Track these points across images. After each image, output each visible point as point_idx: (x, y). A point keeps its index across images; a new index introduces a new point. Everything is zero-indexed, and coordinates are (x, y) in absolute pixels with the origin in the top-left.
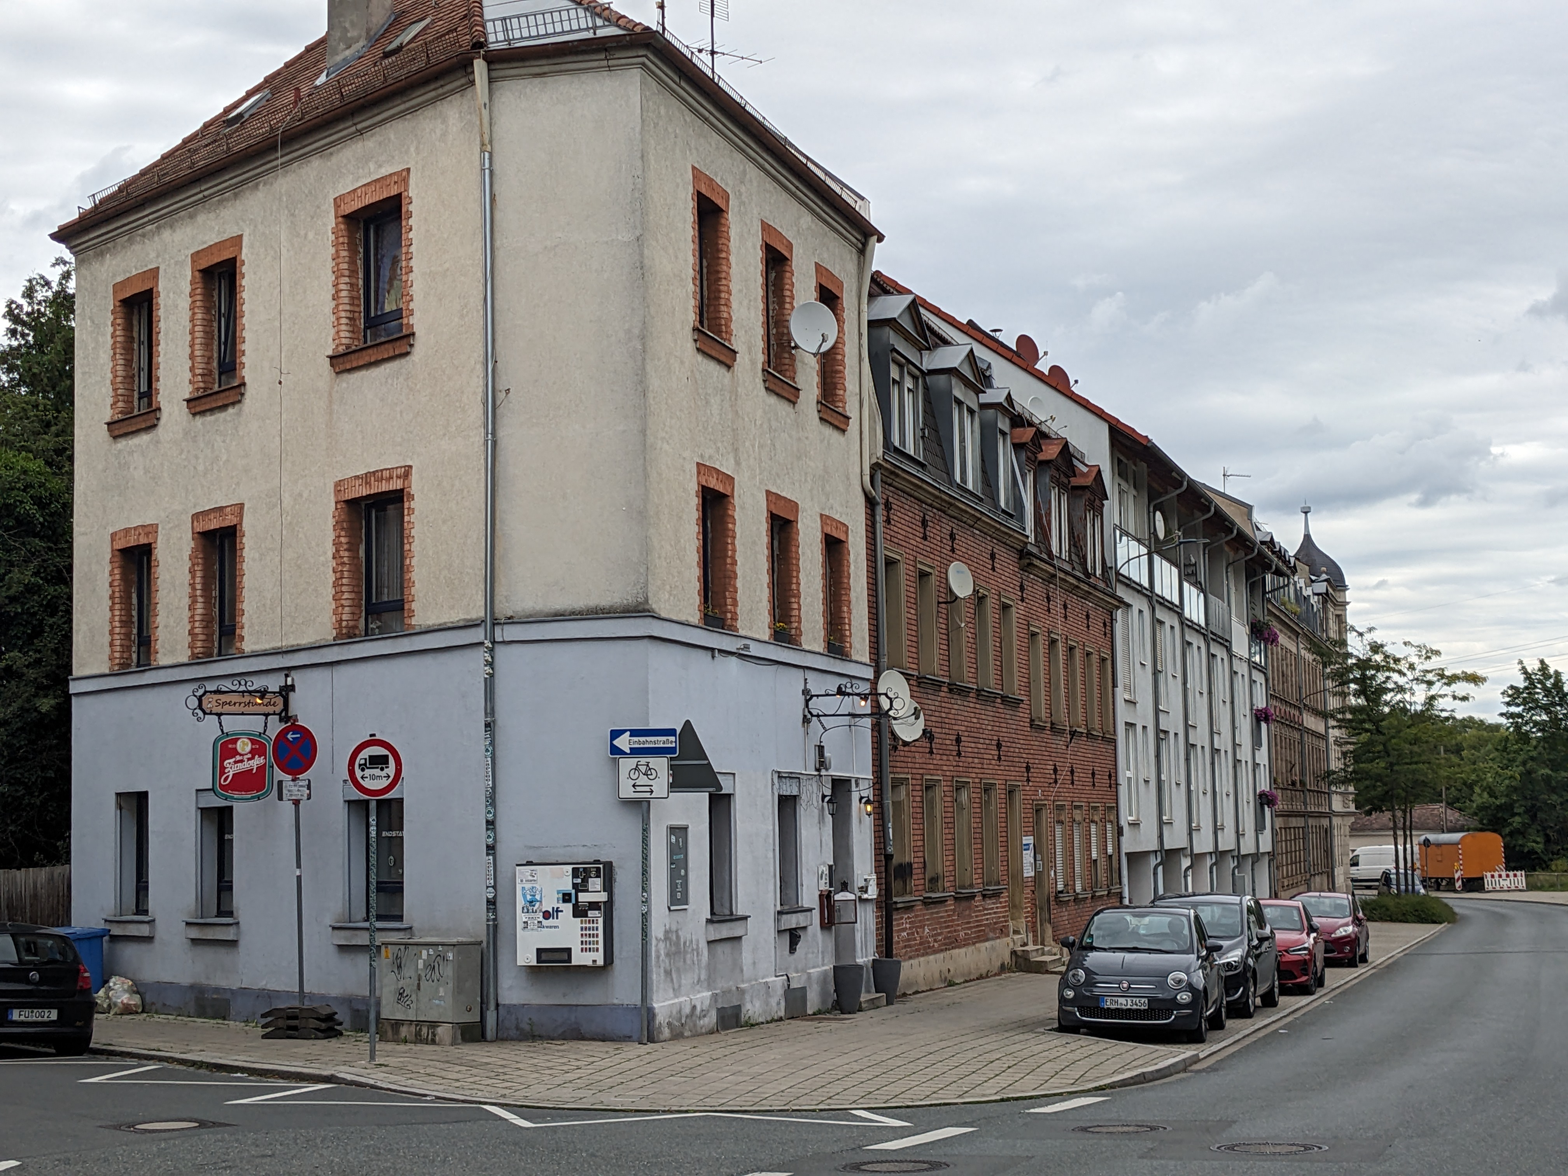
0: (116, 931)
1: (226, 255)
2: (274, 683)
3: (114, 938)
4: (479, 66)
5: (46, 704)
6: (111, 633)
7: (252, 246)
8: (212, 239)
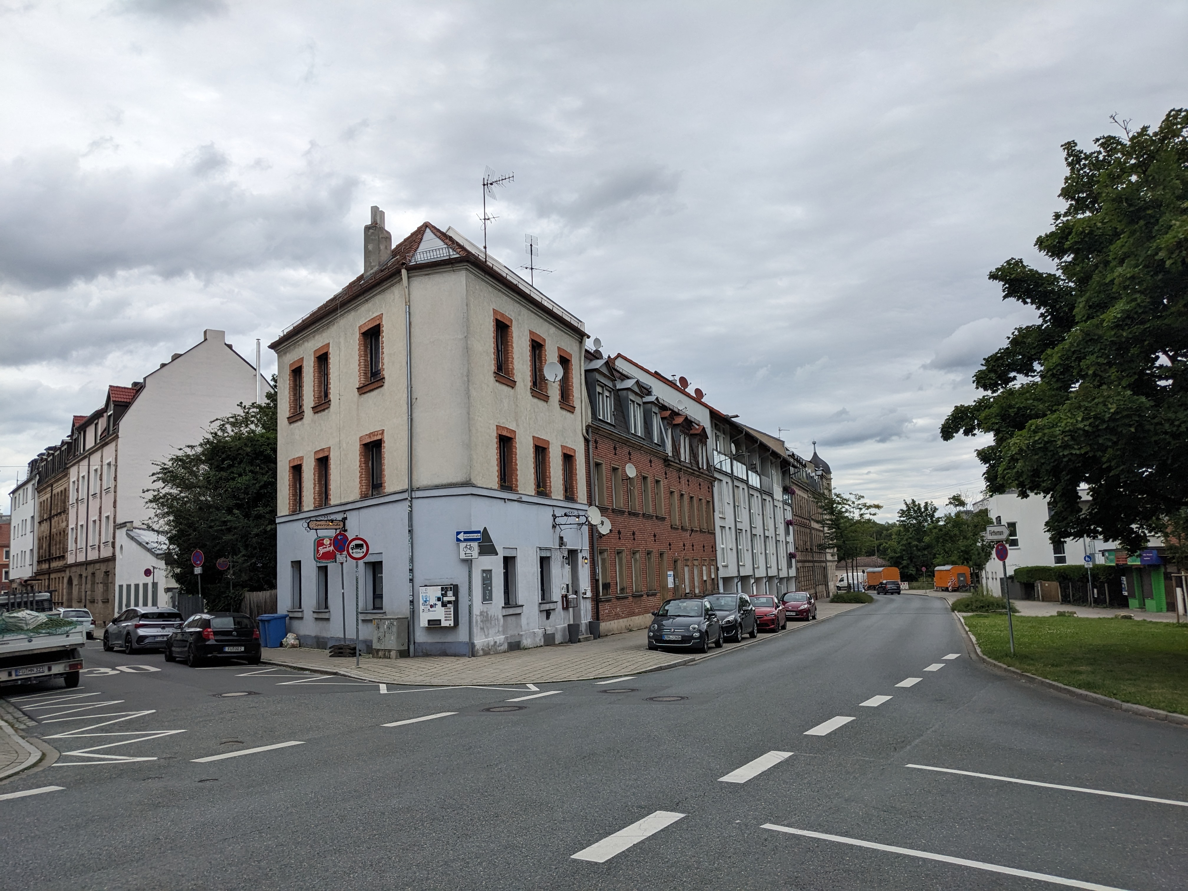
0: (291, 615)
1: (325, 351)
2: (339, 517)
3: (291, 618)
4: (404, 272)
6: (289, 499)
7: (332, 347)
8: (320, 345)
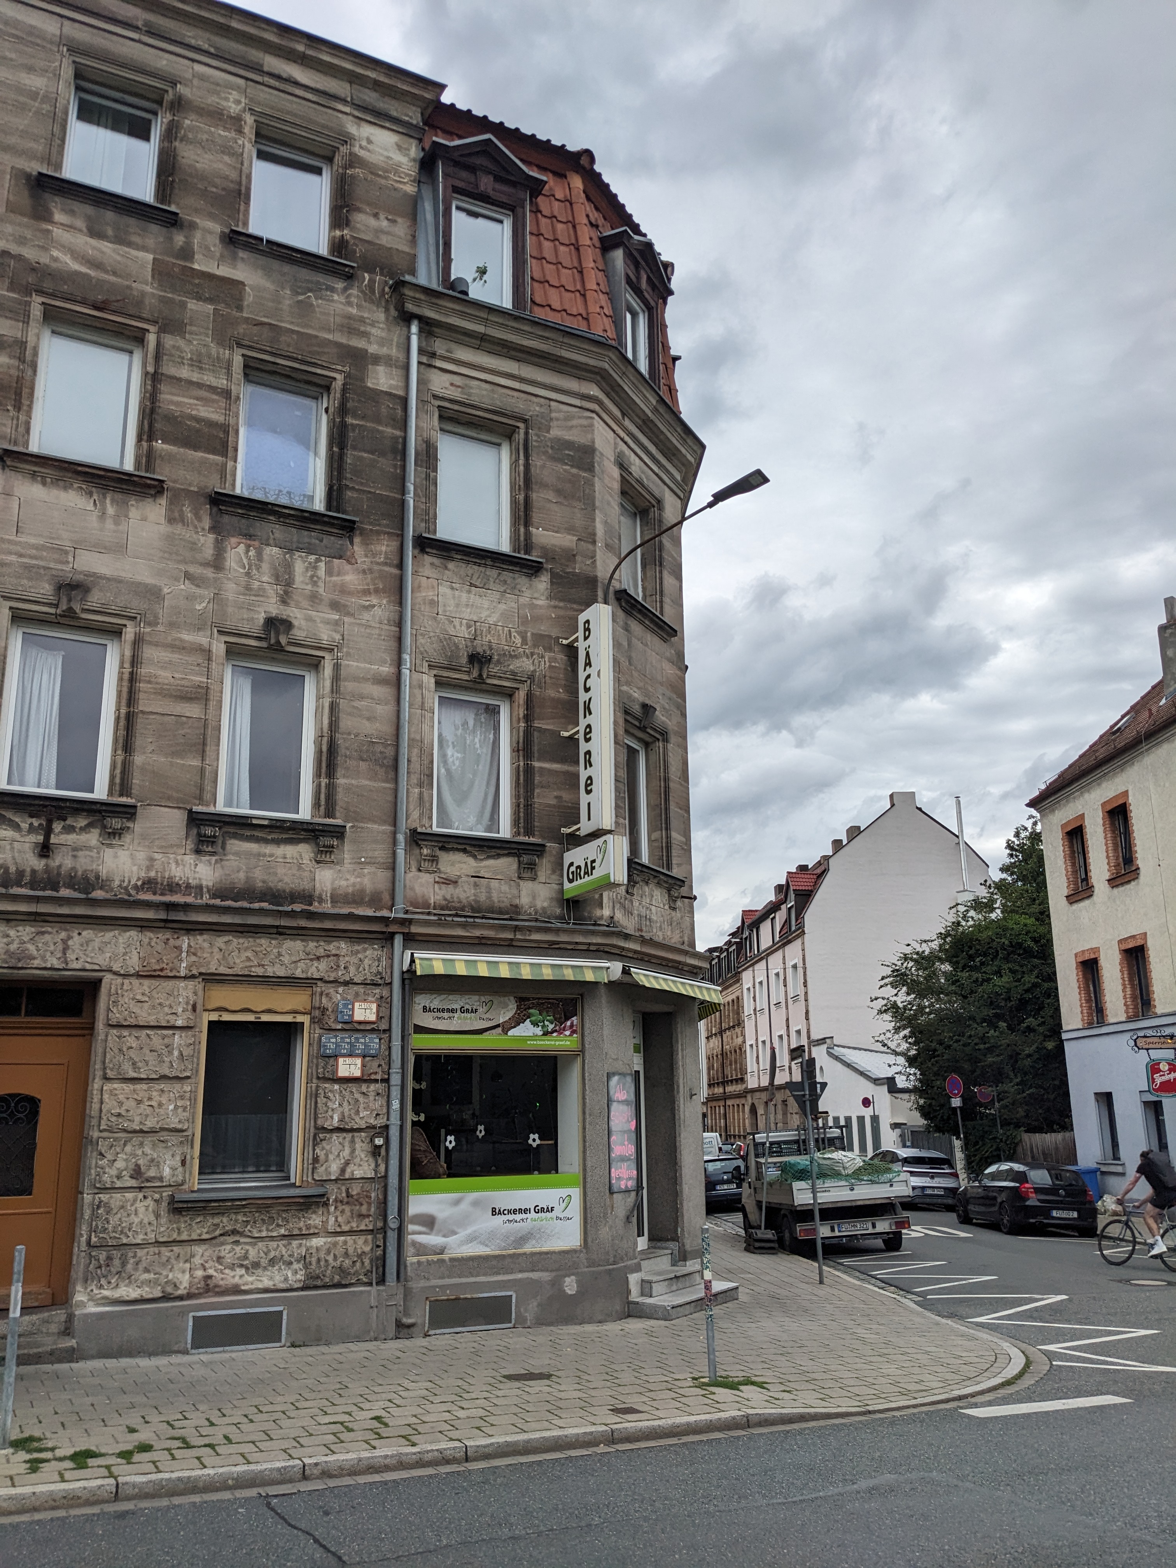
0: (1104, 1169)
1: (1121, 802)
3: (1103, 1173)
5: (1050, 1045)
6: (1081, 1006)
7: (1134, 795)
8: (1111, 794)
